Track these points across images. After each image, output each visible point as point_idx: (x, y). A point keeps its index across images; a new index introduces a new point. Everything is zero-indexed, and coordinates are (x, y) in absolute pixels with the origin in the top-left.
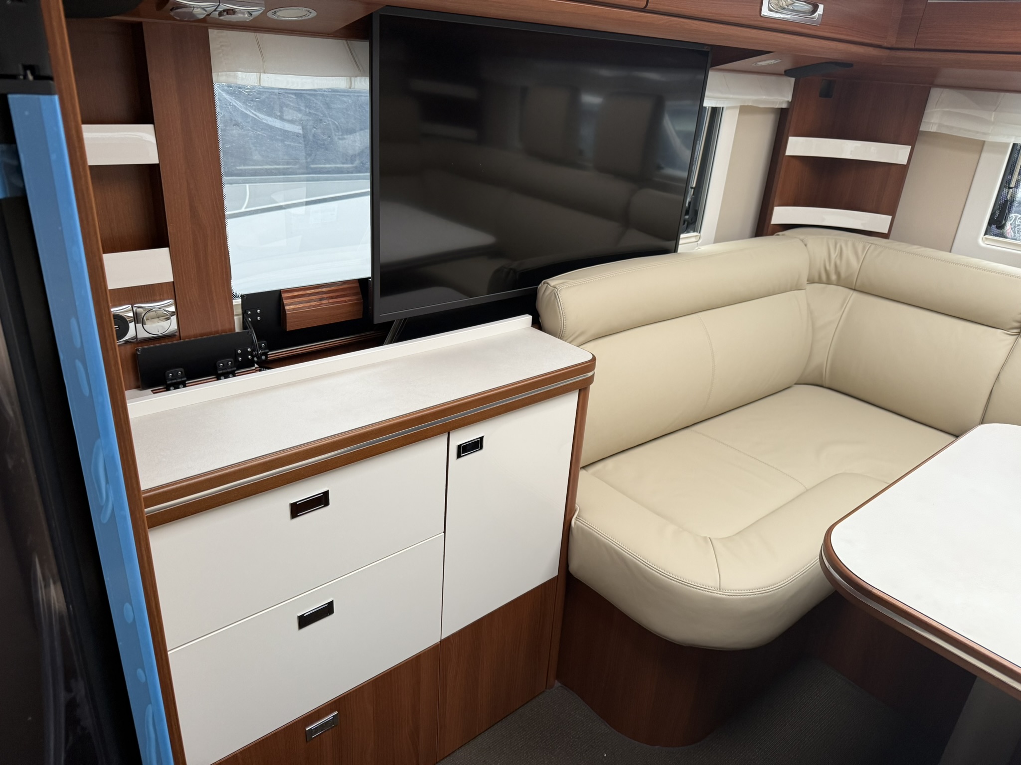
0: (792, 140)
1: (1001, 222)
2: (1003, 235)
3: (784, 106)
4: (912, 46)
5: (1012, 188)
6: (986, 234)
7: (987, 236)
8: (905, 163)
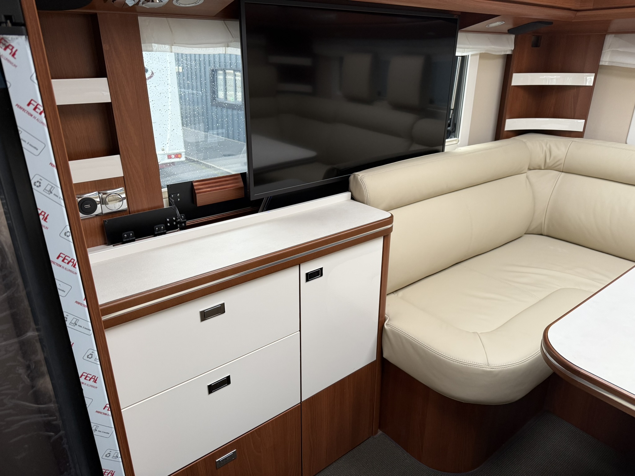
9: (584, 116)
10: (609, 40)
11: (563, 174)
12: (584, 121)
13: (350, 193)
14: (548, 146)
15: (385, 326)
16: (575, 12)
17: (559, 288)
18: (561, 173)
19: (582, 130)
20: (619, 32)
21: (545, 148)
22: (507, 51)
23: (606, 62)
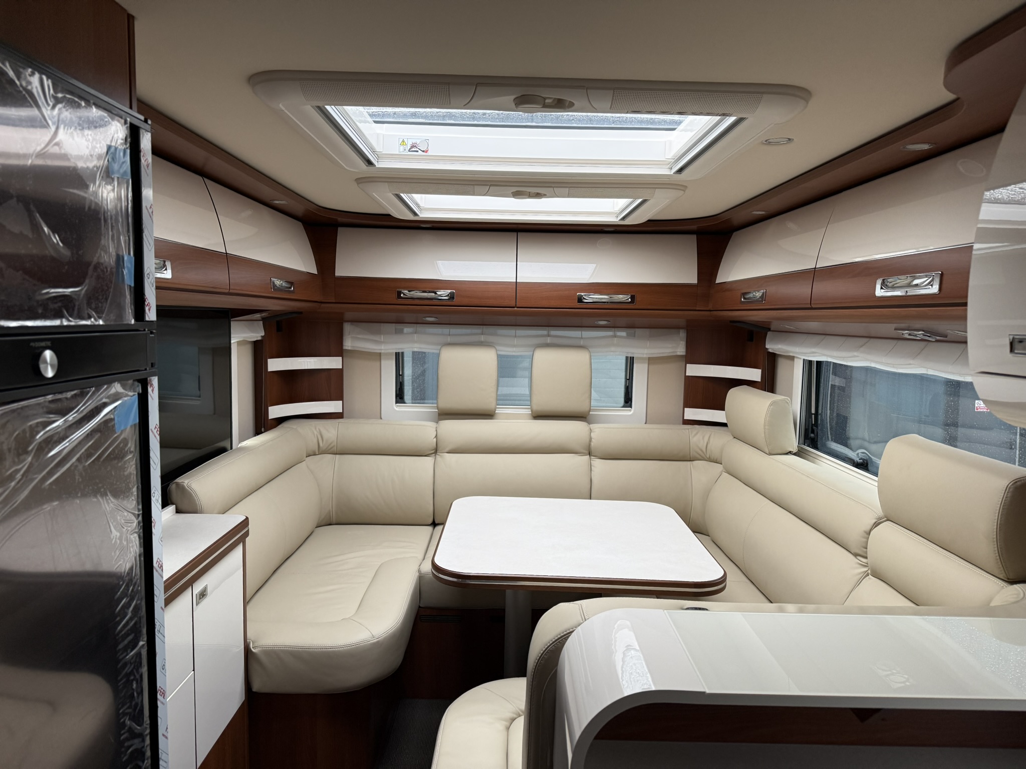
0: (270, 361)
1: (401, 395)
2: (405, 403)
3: (259, 338)
4: (334, 301)
5: (401, 375)
6: (396, 403)
7: (397, 404)
8: (341, 367)
9: (339, 396)
10: (347, 327)
11: (337, 455)
12: (341, 402)
13: (175, 506)
14: (317, 429)
15: (253, 650)
16: (319, 304)
17: (380, 564)
18: (335, 455)
19: (341, 411)
20: (353, 321)
21: (315, 432)
22: (257, 337)
23: (348, 346)
